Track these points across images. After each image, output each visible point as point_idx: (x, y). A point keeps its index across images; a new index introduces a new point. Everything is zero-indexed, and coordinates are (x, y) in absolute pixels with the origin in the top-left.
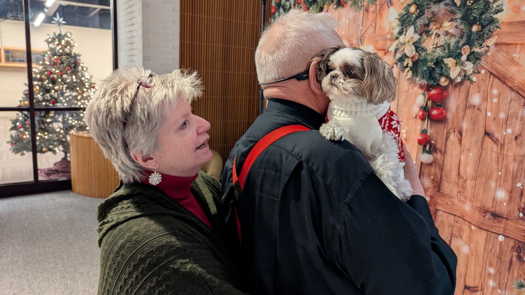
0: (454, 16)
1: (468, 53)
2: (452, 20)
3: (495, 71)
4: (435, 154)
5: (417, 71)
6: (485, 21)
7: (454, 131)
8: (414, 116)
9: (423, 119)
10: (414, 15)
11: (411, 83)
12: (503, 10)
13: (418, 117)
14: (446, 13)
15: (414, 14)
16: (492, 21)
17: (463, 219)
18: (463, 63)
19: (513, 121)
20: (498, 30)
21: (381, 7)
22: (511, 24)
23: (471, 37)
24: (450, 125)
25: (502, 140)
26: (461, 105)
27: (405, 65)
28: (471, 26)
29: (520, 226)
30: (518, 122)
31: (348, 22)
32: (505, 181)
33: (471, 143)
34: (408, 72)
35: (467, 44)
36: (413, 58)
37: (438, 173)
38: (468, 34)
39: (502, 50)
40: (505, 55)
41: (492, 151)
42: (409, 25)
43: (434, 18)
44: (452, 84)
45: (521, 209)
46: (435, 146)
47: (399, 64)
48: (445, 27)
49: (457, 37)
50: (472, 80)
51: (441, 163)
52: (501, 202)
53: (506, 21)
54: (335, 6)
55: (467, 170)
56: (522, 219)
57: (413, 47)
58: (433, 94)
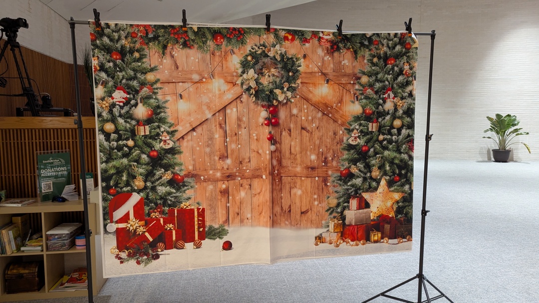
0: (276, 66)
1: (288, 86)
2: (275, 68)
3: (303, 96)
4: (276, 144)
5: (259, 96)
6: (294, 70)
7: (285, 130)
8: (261, 124)
9: (267, 125)
11: (255, 104)
12: (301, 66)
13: (264, 124)
14: (271, 64)
15: (252, 61)
16: (297, 71)
17: (296, 176)
18: (285, 92)
19: (315, 120)
20: (301, 75)
21: (225, 54)
22: (305, 73)
23: (289, 78)
24: (282, 127)
25: (311, 130)
26: (288, 115)
27: (251, 93)
28: (289, 73)
29: (324, 170)
30: (317, 120)
32: (314, 150)
33: (296, 135)
34: (253, 97)
35: (286, 82)
36: (255, 88)
37: (279, 155)
38: (286, 77)
39: (304, 86)
40: (306, 88)
41: (306, 137)
42: (249, 68)
43: (265, 66)
44: (281, 104)
45: (323, 161)
46: (276, 140)
47: (246, 92)
48: (272, 72)
49: (280, 78)
50: (292, 101)
51: (280, 149)
52: (314, 161)
53: (304, 71)
54: (181, 47)
55: (296, 149)
56: (324, 166)
57: (254, 82)
58: (272, 110)
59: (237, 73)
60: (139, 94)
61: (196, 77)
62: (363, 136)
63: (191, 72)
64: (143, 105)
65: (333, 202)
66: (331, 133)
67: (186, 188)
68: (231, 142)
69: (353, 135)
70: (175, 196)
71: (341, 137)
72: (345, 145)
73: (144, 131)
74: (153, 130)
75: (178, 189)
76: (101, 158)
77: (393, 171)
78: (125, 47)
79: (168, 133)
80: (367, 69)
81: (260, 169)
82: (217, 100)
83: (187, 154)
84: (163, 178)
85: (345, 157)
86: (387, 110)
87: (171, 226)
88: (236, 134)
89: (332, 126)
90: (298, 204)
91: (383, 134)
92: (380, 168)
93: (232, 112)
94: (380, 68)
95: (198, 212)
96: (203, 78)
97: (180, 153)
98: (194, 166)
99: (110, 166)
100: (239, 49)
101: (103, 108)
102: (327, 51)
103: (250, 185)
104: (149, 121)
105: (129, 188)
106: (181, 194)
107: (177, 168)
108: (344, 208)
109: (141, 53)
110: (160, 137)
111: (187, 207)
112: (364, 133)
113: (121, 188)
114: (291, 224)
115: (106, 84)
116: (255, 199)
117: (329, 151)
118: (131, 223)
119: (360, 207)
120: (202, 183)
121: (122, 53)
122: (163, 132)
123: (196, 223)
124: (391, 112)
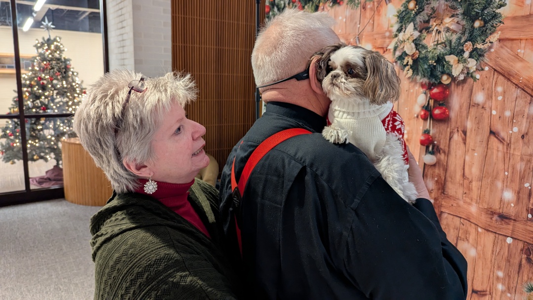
0: (455, 12)
1: (470, 49)
2: (453, 16)
3: (499, 67)
4: (438, 154)
5: (418, 69)
6: (487, 16)
7: (458, 131)
8: (416, 115)
9: (425, 118)
10: (414, 12)
11: (412, 81)
12: (506, 4)
13: (420, 117)
14: (446, 9)
15: (414, 10)
16: (495, 16)
17: (469, 221)
18: (465, 60)
19: (519, 119)
20: (502, 25)
21: (379, 4)
22: (514, 18)
23: (473, 33)
24: (453, 124)
25: (509, 139)
26: (465, 104)
27: (405, 63)
28: (473, 22)
29: (528, 228)
30: (525, 120)
31: (344, 20)
32: (512, 181)
33: (475, 143)
34: (409, 70)
35: (469, 40)
36: (413, 55)
37: (442, 174)
38: (470, 30)
39: (506, 46)
40: (509, 50)
41: (498, 151)
42: (408, 22)
43: (435, 14)
44: (455, 83)
45: (529, 210)
46: (438, 147)
47: (399, 62)
48: (446, 23)
49: (458, 33)
50: (476, 78)
51: (445, 164)
52: (509, 203)
53: (510, 15)
54: (331, 4)
55: (472, 170)
56: (530, 220)
57: (413, 44)
58: (435, 93)
59: (390, 32)
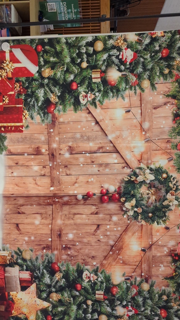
0: (158, 201)
1: (138, 212)
2: (156, 200)
3: (129, 227)
4: (83, 200)
5: (128, 184)
6: (154, 218)
7: (97, 208)
8: (102, 185)
11: (121, 181)
12: (158, 225)
13: (102, 188)
14: (160, 196)
15: (162, 178)
16: (153, 221)
17: (52, 219)
18: (133, 209)
19: (107, 238)
20: (149, 224)
21: (168, 153)
22: (151, 229)
23: (146, 213)
24: (100, 205)
25: (97, 234)
26: (111, 212)
27: (132, 177)
28: (152, 213)
30: (106, 240)
31: (162, 127)
33: (92, 220)
34: (128, 179)
35: (142, 211)
36: (136, 180)
37: (73, 203)
38: (148, 211)
39: (139, 228)
40: (137, 229)
41: (90, 229)
42: (155, 175)
43: (158, 190)
44: (121, 205)
45: (66, 246)
46: (87, 200)
47: (132, 173)
48: (152, 197)
49: (146, 204)
50: (124, 215)
51: (79, 204)
52: (67, 237)
53: (153, 227)
54: (175, 112)
55: (79, 220)
56: (62, 247)
57: (143, 180)
58: (116, 196)
59: (151, 164)
60: (130, 74)
61: (146, 125)
62: (91, 285)
63: (151, 121)
64: (120, 77)
65: (27, 255)
66: (93, 253)
67: (42, 115)
68: (86, 158)
69: (92, 275)
70: (34, 105)
71: (90, 263)
72: (82, 267)
73: (96, 77)
74: (96, 85)
75: (41, 108)
76: (70, 38)
77: (57, 315)
78: (174, 60)
79: (94, 99)
80: (156, 289)
81: (60, 184)
82: (124, 145)
83: (74, 117)
84: (51, 95)
85: (71, 268)
86: (116, 308)
87: (7, 101)
88: (93, 162)
89: (100, 255)
90: (26, 221)
91: (93, 305)
92: (60, 301)
93: (113, 159)
94: (156, 302)
95: (19, 126)
96: (146, 132)
97: (76, 110)
98: (63, 123)
99: (63, 46)
100: (173, 166)
101: (117, 40)
102: (173, 250)
103: (44, 175)
104: (105, 82)
105: (43, 63)
106: (37, 110)
107: (61, 107)
108: (21, 266)
109: (168, 76)
110: (90, 92)
111: (24, 116)
112: (93, 285)
113: (42, 56)
114: (7, 214)
115: (139, 43)
116: (30, 180)
117: (76, 252)
118: (10, 65)
119: (22, 281)
120: (47, 130)
121: (169, 58)
122: (94, 94)
123: (9, 124)
124: (114, 312)
